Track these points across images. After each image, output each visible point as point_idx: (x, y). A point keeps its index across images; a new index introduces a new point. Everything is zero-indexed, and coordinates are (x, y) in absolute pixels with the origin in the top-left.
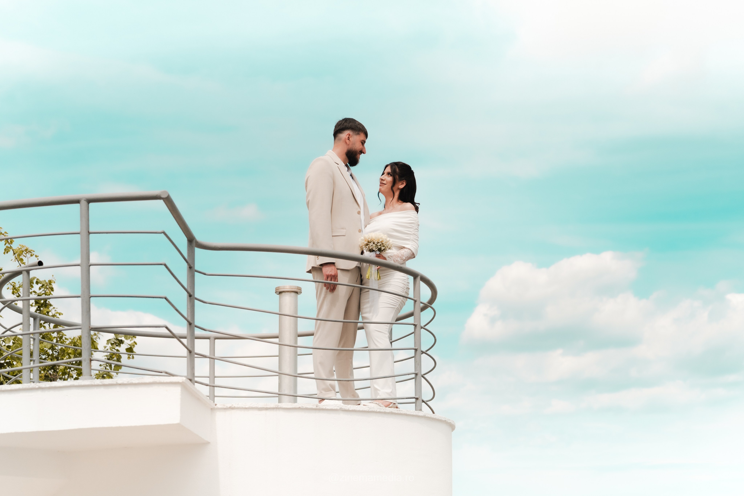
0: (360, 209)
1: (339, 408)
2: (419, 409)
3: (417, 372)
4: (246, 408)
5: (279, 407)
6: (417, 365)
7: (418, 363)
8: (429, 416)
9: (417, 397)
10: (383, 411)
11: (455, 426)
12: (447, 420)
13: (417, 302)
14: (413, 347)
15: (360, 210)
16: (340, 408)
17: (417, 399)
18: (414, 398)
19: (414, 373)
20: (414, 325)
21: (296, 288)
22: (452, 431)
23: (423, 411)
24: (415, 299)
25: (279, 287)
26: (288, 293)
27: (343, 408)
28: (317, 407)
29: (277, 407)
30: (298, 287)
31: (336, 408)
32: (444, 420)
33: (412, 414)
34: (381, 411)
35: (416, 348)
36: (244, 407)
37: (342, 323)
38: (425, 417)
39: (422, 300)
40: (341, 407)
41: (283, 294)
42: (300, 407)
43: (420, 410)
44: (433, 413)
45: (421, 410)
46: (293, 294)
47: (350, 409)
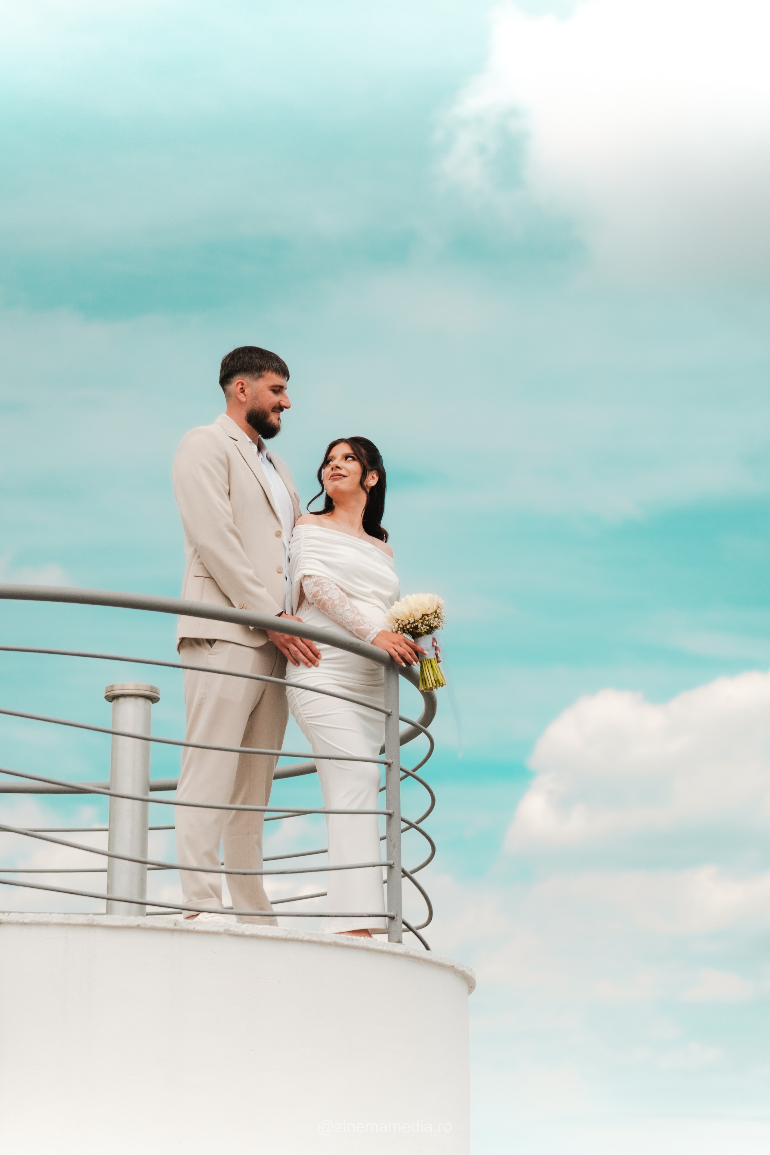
0: (282, 527)
1: (222, 930)
2: (396, 940)
3: (391, 862)
4: (25, 924)
5: (95, 923)
6: (392, 847)
7: (394, 843)
8: (417, 954)
9: (392, 914)
10: (318, 940)
11: (475, 981)
12: (456, 966)
13: (391, 717)
14: (384, 809)
15: (280, 530)
16: (225, 930)
17: (392, 918)
18: (385, 916)
19: (385, 863)
20: (386, 764)
21: (149, 689)
22: (470, 992)
23: (405, 945)
24: (389, 711)
25: (112, 686)
26: (132, 700)
27: (231, 929)
28: (175, 925)
29: (90, 922)
30: (151, 687)
31: (215, 929)
32: (449, 964)
33: (379, 948)
34: (313, 939)
35: (391, 811)
36: (21, 921)
37: (238, 754)
38: (407, 956)
39: (403, 714)
40: (227, 928)
41: (121, 700)
42: (138, 925)
43: (397, 942)
44: (428, 948)
45: (400, 942)
46: (141, 701)
47: (247, 933)
